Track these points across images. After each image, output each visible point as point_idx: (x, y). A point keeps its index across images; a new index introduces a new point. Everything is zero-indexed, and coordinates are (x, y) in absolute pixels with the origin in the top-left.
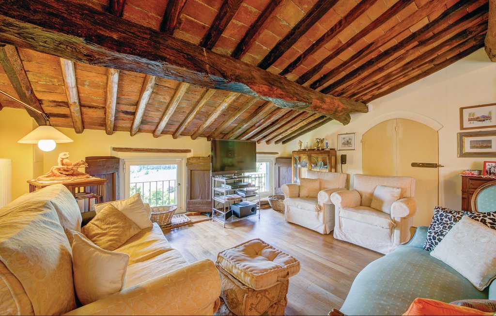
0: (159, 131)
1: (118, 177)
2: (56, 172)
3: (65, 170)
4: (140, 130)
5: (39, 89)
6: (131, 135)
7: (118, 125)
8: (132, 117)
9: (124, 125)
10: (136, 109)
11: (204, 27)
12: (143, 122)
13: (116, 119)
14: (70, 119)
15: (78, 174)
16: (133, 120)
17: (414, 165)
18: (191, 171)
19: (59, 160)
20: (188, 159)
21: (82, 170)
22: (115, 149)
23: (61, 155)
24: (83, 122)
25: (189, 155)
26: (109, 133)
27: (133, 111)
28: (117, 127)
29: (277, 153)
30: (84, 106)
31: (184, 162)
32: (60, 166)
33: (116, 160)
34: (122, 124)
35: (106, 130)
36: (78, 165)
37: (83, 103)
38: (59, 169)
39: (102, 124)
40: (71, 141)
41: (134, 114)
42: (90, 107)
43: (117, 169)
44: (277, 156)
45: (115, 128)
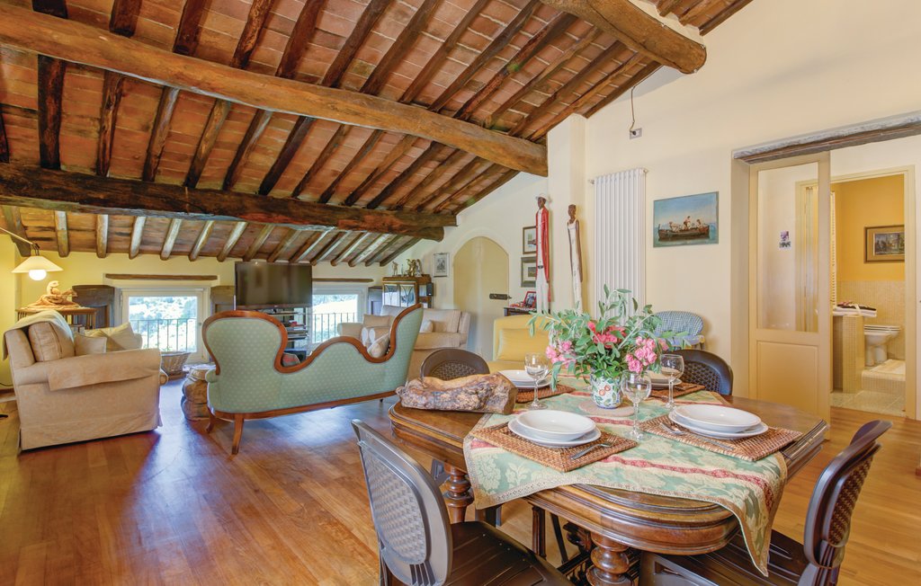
0: (166, 252)
1: (113, 311)
2: (46, 300)
3: (54, 299)
4: (141, 252)
5: (27, 218)
6: (130, 258)
7: (112, 246)
8: (128, 238)
9: (120, 247)
10: (133, 230)
11: (183, 173)
12: (143, 242)
13: (109, 240)
14: (53, 243)
15: (67, 303)
16: (131, 240)
17: (492, 296)
18: (216, 305)
19: (48, 289)
20: (213, 289)
21: (69, 299)
22: (108, 276)
23: (51, 284)
24: (69, 245)
25: (215, 283)
26: (101, 256)
27: (129, 232)
28: (111, 248)
29: (371, 280)
30: (72, 230)
31: (207, 294)
32: (49, 294)
33: (111, 290)
34: (116, 245)
35: (97, 252)
36: (67, 294)
37: (70, 227)
38: (49, 298)
39: (93, 246)
40: (61, 269)
41: (130, 235)
42: (78, 230)
43: (112, 301)
44: (371, 284)
45: (109, 250)
